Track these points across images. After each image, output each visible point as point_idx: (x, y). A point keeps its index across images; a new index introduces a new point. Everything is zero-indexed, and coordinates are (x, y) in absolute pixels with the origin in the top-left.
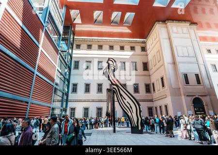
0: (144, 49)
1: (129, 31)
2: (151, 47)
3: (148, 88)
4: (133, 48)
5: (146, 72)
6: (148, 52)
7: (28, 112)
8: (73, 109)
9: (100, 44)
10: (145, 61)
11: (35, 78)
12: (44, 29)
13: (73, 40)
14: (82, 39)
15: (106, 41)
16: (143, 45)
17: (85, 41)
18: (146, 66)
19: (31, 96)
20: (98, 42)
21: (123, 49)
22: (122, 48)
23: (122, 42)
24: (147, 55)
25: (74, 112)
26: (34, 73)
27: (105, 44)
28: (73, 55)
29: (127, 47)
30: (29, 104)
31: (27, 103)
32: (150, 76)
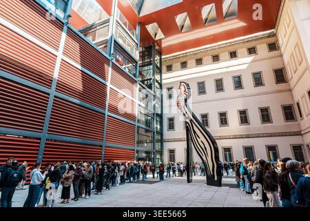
0: (273, 47)
1: (242, 24)
2: (285, 41)
3: (290, 113)
4: (252, 51)
5: (282, 86)
6: (282, 49)
7: (103, 156)
8: (172, 152)
9: (198, 57)
10: (279, 67)
11: (106, 119)
12: (111, 64)
13: (161, 62)
14: (173, 56)
15: (207, 50)
16: (271, 40)
17: (176, 58)
18: (280, 76)
19: (104, 139)
20: (195, 54)
21: (235, 56)
22: (233, 55)
23: (231, 45)
24: (281, 56)
25: (174, 155)
26: (104, 114)
27: (205, 56)
28: (164, 82)
29: (242, 51)
30: (104, 148)
31: (101, 146)
32: (290, 90)
